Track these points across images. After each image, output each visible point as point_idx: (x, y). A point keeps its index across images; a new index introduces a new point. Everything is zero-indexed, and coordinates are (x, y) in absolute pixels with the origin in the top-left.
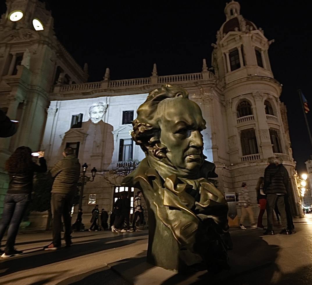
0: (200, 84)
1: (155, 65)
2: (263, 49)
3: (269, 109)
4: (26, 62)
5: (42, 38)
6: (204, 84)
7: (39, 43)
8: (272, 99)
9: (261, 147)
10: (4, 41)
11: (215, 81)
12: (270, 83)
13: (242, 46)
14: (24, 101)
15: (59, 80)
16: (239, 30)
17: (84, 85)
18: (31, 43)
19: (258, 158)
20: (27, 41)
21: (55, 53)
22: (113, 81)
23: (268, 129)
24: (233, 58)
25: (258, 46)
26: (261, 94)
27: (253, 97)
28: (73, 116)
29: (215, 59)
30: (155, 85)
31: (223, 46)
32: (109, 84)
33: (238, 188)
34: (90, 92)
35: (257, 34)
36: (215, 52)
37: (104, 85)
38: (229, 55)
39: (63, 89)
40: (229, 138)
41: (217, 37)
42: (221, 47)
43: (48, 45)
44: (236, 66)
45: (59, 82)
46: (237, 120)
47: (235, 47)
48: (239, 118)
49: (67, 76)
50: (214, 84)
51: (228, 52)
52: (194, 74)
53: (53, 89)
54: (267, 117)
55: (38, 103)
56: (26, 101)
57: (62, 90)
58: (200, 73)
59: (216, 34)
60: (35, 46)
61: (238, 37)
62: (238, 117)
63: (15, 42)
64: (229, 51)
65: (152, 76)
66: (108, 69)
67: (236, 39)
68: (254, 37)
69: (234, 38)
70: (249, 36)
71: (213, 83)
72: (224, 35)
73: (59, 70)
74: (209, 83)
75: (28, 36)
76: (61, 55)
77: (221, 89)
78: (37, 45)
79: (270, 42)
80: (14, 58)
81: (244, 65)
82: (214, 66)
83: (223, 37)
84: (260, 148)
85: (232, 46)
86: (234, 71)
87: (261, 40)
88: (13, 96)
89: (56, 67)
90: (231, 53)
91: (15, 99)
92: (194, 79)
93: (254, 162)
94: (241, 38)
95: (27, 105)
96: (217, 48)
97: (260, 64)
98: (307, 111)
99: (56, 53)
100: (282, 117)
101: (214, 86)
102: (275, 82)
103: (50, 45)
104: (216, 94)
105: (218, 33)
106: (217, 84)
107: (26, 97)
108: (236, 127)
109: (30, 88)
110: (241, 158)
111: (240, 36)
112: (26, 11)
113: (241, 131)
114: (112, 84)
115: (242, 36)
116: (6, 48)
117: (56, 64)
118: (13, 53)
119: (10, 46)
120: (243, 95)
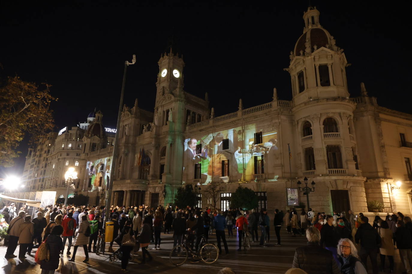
4: (170, 118)
7: (175, 101)
10: (160, 105)
13: (305, 69)
15: (188, 121)
18: (172, 102)
20: (170, 101)
21: (184, 103)
25: (323, 63)
32: (213, 121)
34: (203, 129)
37: (211, 122)
39: (190, 127)
45: (188, 123)
47: (300, 70)
52: (266, 104)
53: (186, 128)
55: (178, 141)
57: (190, 129)
58: (271, 103)
63: (164, 103)
65: (239, 110)
66: (212, 109)
67: (300, 63)
70: (311, 58)
73: (188, 112)
76: (188, 101)
78: (174, 103)
80: (166, 112)
86: (301, 93)
87: (327, 55)
88: (167, 141)
89: (186, 111)
91: (168, 143)
95: (174, 144)
99: (185, 103)
103: (180, 101)
107: (173, 139)
109: (174, 134)
111: (303, 60)
114: (216, 120)
115: (304, 59)
116: (161, 108)
117: (185, 110)
118: (165, 110)
119: (163, 106)
120: (304, 118)
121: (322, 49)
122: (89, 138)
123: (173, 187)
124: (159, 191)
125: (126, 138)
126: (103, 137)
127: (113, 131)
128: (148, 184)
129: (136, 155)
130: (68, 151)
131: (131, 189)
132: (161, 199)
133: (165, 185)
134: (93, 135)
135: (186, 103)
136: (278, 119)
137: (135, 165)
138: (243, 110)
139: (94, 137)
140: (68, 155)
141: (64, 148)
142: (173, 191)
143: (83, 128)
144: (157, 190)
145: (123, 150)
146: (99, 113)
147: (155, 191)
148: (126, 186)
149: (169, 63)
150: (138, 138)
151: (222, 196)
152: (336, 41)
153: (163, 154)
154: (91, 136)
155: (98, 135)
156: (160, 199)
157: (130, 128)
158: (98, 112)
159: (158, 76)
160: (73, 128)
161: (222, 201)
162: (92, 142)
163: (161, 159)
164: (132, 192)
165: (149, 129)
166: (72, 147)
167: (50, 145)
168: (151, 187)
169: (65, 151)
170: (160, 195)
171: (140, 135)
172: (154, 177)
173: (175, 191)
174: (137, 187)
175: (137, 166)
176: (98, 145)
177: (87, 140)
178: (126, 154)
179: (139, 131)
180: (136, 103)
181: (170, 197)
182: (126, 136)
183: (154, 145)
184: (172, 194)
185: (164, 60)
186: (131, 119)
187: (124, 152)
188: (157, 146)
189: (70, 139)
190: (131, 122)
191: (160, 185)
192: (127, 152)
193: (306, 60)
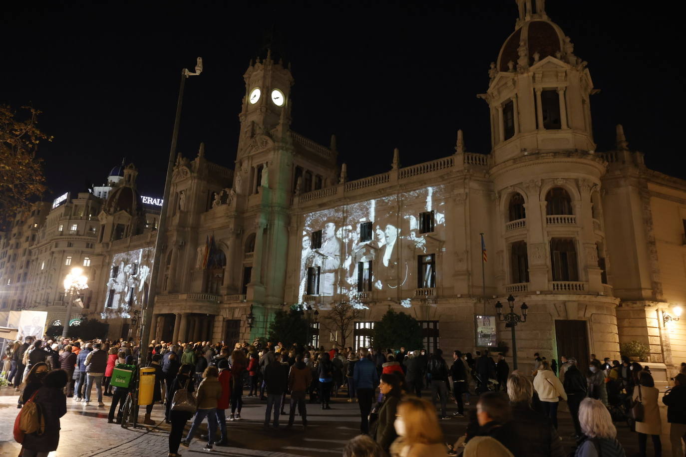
1: (396, 150)
2: (562, 86)
4: (264, 180)
7: (274, 149)
10: (245, 155)
13: (517, 96)
14: (267, 226)
15: (298, 188)
16: (515, 68)
18: (268, 151)
21: (290, 154)
22: (349, 183)
31: (493, 96)
32: (345, 188)
34: (326, 203)
37: (340, 190)
38: (504, 110)
39: (302, 199)
45: (298, 190)
47: (508, 97)
49: (307, 174)
51: (500, 106)
52: (443, 159)
55: (279, 223)
56: (269, 225)
57: (301, 201)
58: (452, 157)
61: (511, 81)
64: (502, 104)
65: (393, 169)
66: (344, 166)
67: (508, 85)
68: (538, 75)
70: (528, 76)
73: (298, 171)
78: (272, 153)
80: (256, 170)
81: (519, 130)
85: (505, 95)
88: (258, 224)
89: (295, 168)
91: (260, 227)
94: (515, 82)
99: (292, 153)
103: (284, 148)
107: (268, 221)
109: (271, 210)
111: (513, 79)
112: (263, 87)
114: (349, 187)
115: (516, 78)
116: (249, 161)
117: (293, 166)
118: (255, 165)
119: (251, 158)
120: (511, 186)
121: (548, 61)
122: (111, 214)
123: (268, 309)
124: (239, 316)
125: (180, 216)
126: (138, 214)
127: (157, 202)
128: (220, 303)
129: (199, 249)
130: (70, 238)
131: (188, 311)
132: (244, 332)
133: (252, 305)
134: (118, 209)
135: (294, 153)
136: (465, 188)
137: (197, 266)
138: (401, 170)
139: (120, 212)
140: (70, 245)
141: (62, 232)
142: (267, 316)
143: (100, 195)
144: (237, 315)
145: (174, 239)
146: (131, 167)
147: (233, 316)
148: (179, 305)
149: (264, 77)
150: (203, 217)
151: (357, 328)
152: (574, 45)
153: (250, 247)
154: (115, 211)
155: (128, 210)
156: (242, 330)
157: (188, 198)
158: (128, 166)
159: (243, 102)
160: (80, 195)
161: (357, 337)
162: (116, 223)
163: (246, 257)
164: (190, 317)
165: (224, 200)
166: (78, 231)
167: (36, 225)
168: (226, 308)
169: (65, 238)
170: (242, 323)
171: (207, 211)
172: (232, 289)
173: (271, 316)
174: (201, 307)
175: (200, 268)
176: (128, 227)
177: (106, 218)
178: (180, 246)
179: (205, 204)
180: (200, 151)
181: (261, 328)
182: (181, 212)
183: (233, 230)
184: (264, 322)
185: (256, 72)
186: (190, 182)
187: (177, 242)
188: (239, 232)
189: (74, 215)
190: (191, 185)
191: (242, 305)
192: (182, 243)
193: (518, 79)
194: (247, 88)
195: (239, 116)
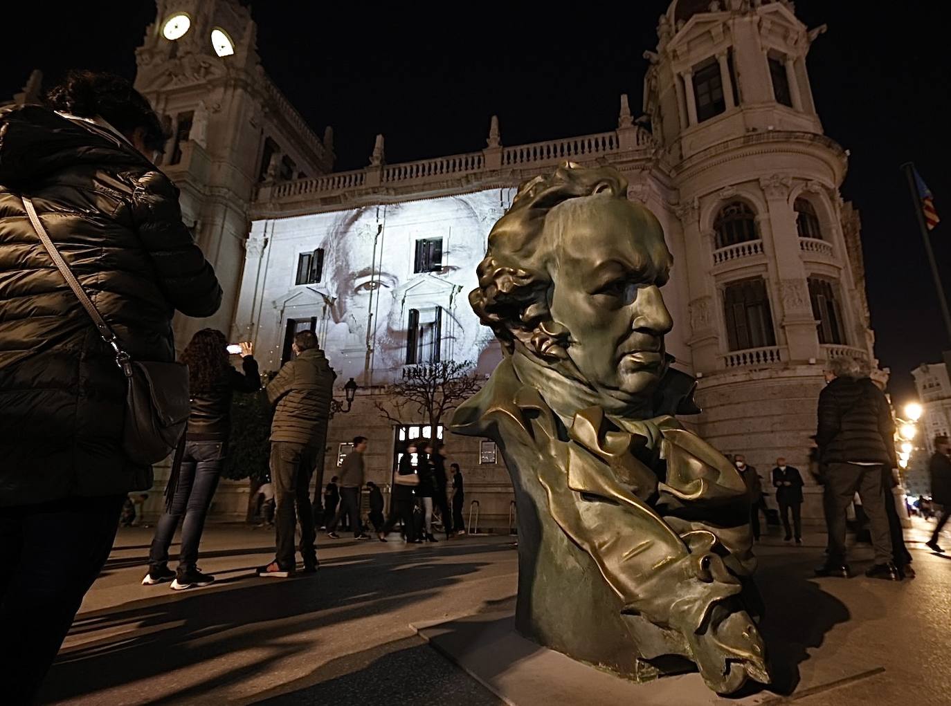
0: (610, 161)
1: (494, 119)
2: (792, 54)
3: (808, 222)
4: (197, 132)
5: (233, 74)
6: (622, 163)
7: (226, 85)
8: (818, 193)
9: (783, 327)
11: (653, 151)
12: (810, 150)
13: (730, 50)
14: (196, 223)
15: (271, 171)
16: (723, 8)
17: (325, 181)
18: (210, 87)
19: (775, 357)
20: (200, 82)
21: (259, 107)
22: (393, 166)
23: (805, 278)
24: (703, 88)
25: (776, 47)
26: (784, 181)
27: (763, 190)
28: (301, 256)
29: (654, 94)
30: (494, 171)
31: (675, 56)
32: (382, 175)
33: (714, 437)
34: (339, 196)
35: (776, 13)
36: (654, 74)
37: (372, 177)
38: (694, 79)
39: (279, 191)
40: (690, 305)
41: (659, 33)
42: (671, 58)
43: (245, 89)
44: (711, 108)
45: (271, 175)
46: (715, 256)
47: (710, 55)
48: (718, 251)
49: (286, 160)
50: (650, 160)
51: (691, 70)
53: (257, 194)
54: (802, 244)
55: (225, 227)
57: (276, 195)
58: (612, 134)
59: (657, 24)
60: (218, 95)
61: (721, 26)
62: (717, 248)
63: (175, 87)
64: (693, 67)
65: (489, 148)
66: (379, 138)
67: (713, 34)
68: (766, 24)
69: (709, 32)
70: (751, 22)
71: (649, 156)
72: (680, 25)
73: (270, 147)
74: (637, 158)
75: (203, 70)
76: (272, 111)
77: (670, 172)
78: (221, 90)
79: (814, 34)
80: (175, 124)
81: (737, 103)
82: (649, 112)
83: (677, 31)
84: (781, 331)
85: (702, 53)
86: (706, 123)
87: (787, 30)
89: (264, 139)
90: (696, 73)
92: (597, 151)
93: (760, 370)
94: (729, 28)
95: (201, 232)
96: (658, 63)
97: (784, 97)
98: (933, 222)
99: (263, 107)
100: (846, 242)
101: (650, 164)
102: (829, 146)
103: (249, 89)
104: (654, 187)
105: (662, 20)
106: (658, 160)
107: (199, 215)
108: (710, 273)
109: (207, 193)
110: (726, 359)
112: (198, 11)
113: (726, 284)
114: (391, 173)
115: (730, 22)
117: (262, 133)
120: (731, 186)
135: (267, 110)
136: (643, 185)
138: (507, 149)
151: (403, 437)
180: (30, 82)
193: (734, 24)
194: (160, 11)
195: (136, 52)
